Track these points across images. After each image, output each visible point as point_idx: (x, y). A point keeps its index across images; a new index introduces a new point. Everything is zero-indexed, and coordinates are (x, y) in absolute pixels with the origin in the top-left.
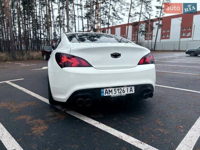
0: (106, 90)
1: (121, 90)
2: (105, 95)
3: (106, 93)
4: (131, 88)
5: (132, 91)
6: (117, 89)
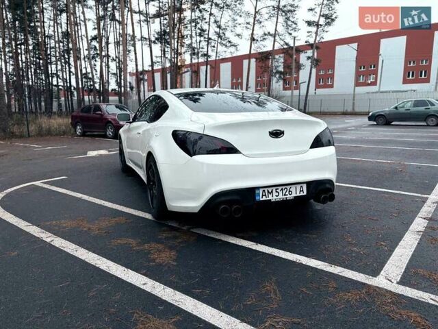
0: (264, 191)
1: (286, 190)
2: (261, 199)
3: (263, 195)
4: (302, 187)
5: (303, 191)
6: (280, 188)
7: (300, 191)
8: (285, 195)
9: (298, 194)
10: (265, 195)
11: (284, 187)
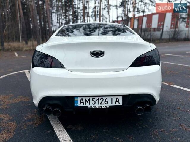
0: (82, 99)
1: (102, 100)
2: (79, 106)
3: (81, 103)
4: (118, 98)
5: (119, 102)
6: (97, 98)
7: (116, 102)
8: (101, 104)
9: (114, 104)
10: (83, 102)
11: (100, 98)
